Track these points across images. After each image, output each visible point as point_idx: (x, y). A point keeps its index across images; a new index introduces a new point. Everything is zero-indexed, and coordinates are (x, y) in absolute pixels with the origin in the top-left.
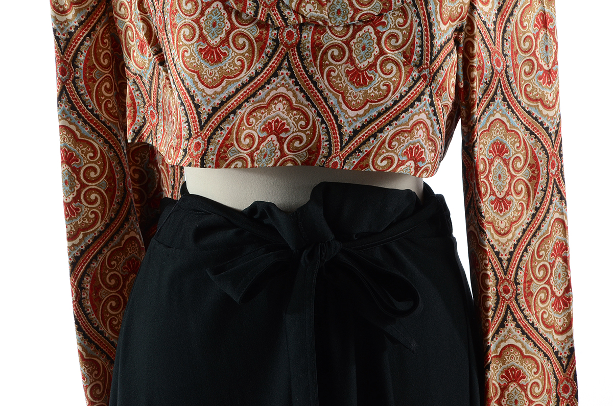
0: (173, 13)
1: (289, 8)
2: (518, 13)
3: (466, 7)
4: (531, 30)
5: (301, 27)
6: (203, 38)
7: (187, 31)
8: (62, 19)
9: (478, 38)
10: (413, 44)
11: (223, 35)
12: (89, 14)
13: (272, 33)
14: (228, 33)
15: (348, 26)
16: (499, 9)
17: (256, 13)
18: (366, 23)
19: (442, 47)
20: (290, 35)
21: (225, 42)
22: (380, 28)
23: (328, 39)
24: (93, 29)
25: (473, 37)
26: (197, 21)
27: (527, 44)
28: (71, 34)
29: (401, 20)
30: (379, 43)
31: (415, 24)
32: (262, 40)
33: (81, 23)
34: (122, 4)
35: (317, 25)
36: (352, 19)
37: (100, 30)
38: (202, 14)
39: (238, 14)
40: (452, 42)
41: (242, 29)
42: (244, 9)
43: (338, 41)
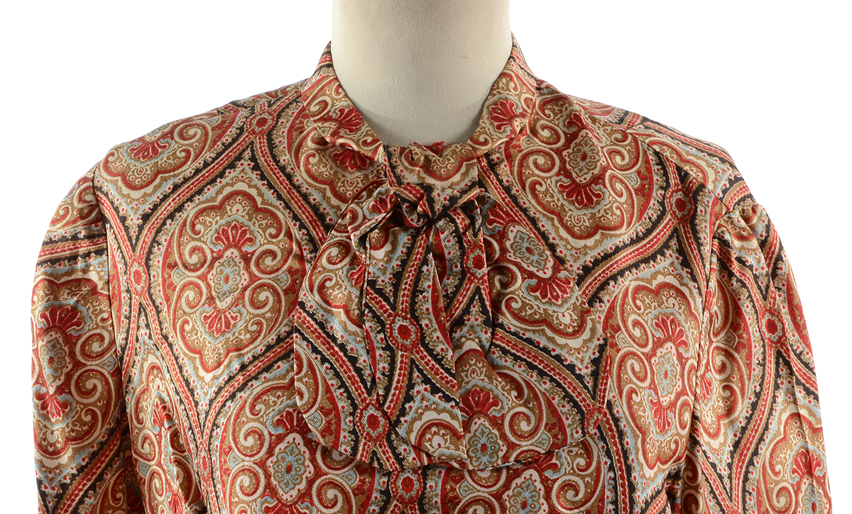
0: (226, 451)
1: (406, 441)
2: (765, 451)
3: (684, 442)
4: (787, 478)
5: (424, 472)
6: (271, 491)
7: (246, 480)
8: (51, 463)
9: (704, 491)
10: (601, 499)
11: (303, 486)
12: (94, 455)
13: (380, 481)
14: (311, 483)
15: (498, 470)
16: (736, 445)
17: (355, 449)
18: (528, 465)
19: (647, 504)
20: (408, 484)
21: (305, 495)
22: (548, 474)
23: (467, 490)
24: (100, 478)
25: (697, 488)
26: (262, 464)
27: (783, 500)
28: (64, 487)
29: (582, 462)
30: (548, 497)
31: (604, 468)
32: (363, 493)
33: (81, 469)
34: (146, 438)
35: (451, 469)
36: (506, 458)
37: (110, 479)
38: (270, 453)
39: (326, 453)
40: (664, 496)
41: (333, 475)
42: (336, 445)
43: (484, 493)
